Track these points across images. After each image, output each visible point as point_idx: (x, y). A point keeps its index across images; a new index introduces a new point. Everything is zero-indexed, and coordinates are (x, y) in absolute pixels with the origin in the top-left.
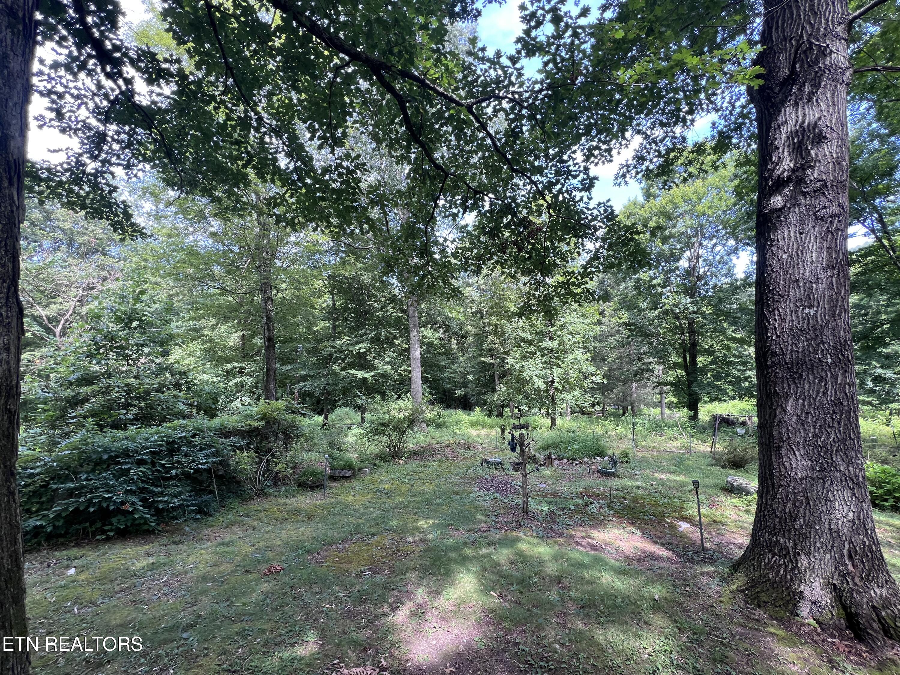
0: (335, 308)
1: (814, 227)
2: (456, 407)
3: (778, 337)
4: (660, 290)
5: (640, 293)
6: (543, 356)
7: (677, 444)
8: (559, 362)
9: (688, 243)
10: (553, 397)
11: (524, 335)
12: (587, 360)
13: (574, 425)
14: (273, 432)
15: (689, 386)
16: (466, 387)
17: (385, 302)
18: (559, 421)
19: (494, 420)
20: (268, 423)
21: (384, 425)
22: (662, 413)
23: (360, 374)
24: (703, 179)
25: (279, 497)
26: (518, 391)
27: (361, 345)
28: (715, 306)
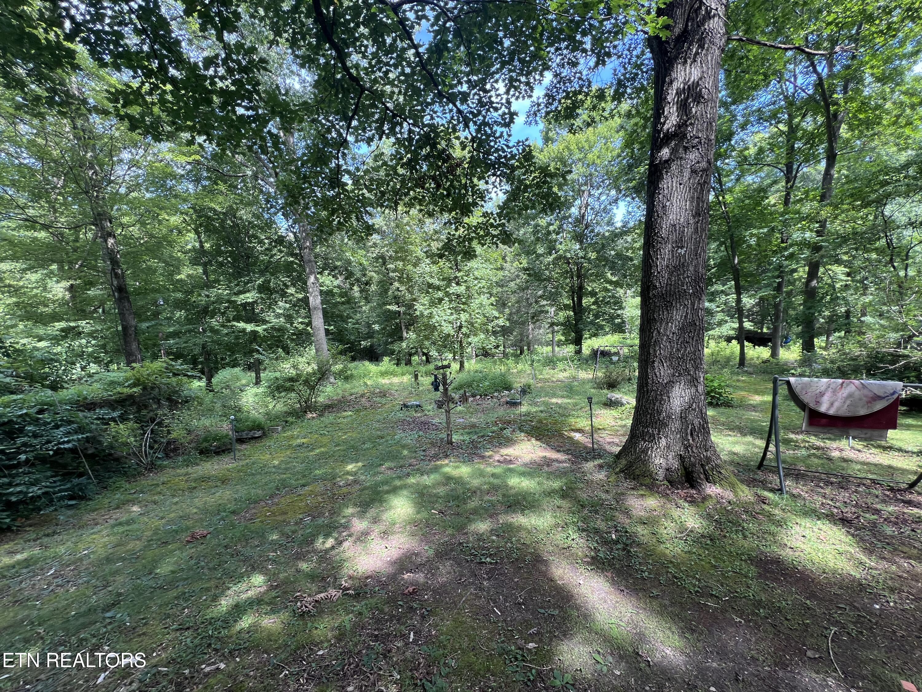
0: (205, 251)
1: (689, 179)
2: (362, 359)
3: (659, 273)
4: (554, 236)
5: (538, 239)
6: (451, 301)
7: (566, 374)
8: (465, 307)
9: (579, 190)
10: (461, 342)
11: (431, 281)
12: (492, 305)
13: (479, 366)
14: (153, 399)
15: (576, 324)
16: (372, 337)
17: (270, 244)
18: (466, 364)
19: (403, 368)
20: (144, 389)
21: (291, 380)
22: (553, 351)
23: (249, 327)
24: (594, 127)
25: (178, 467)
26: (427, 338)
27: (248, 295)
28: (598, 252)
